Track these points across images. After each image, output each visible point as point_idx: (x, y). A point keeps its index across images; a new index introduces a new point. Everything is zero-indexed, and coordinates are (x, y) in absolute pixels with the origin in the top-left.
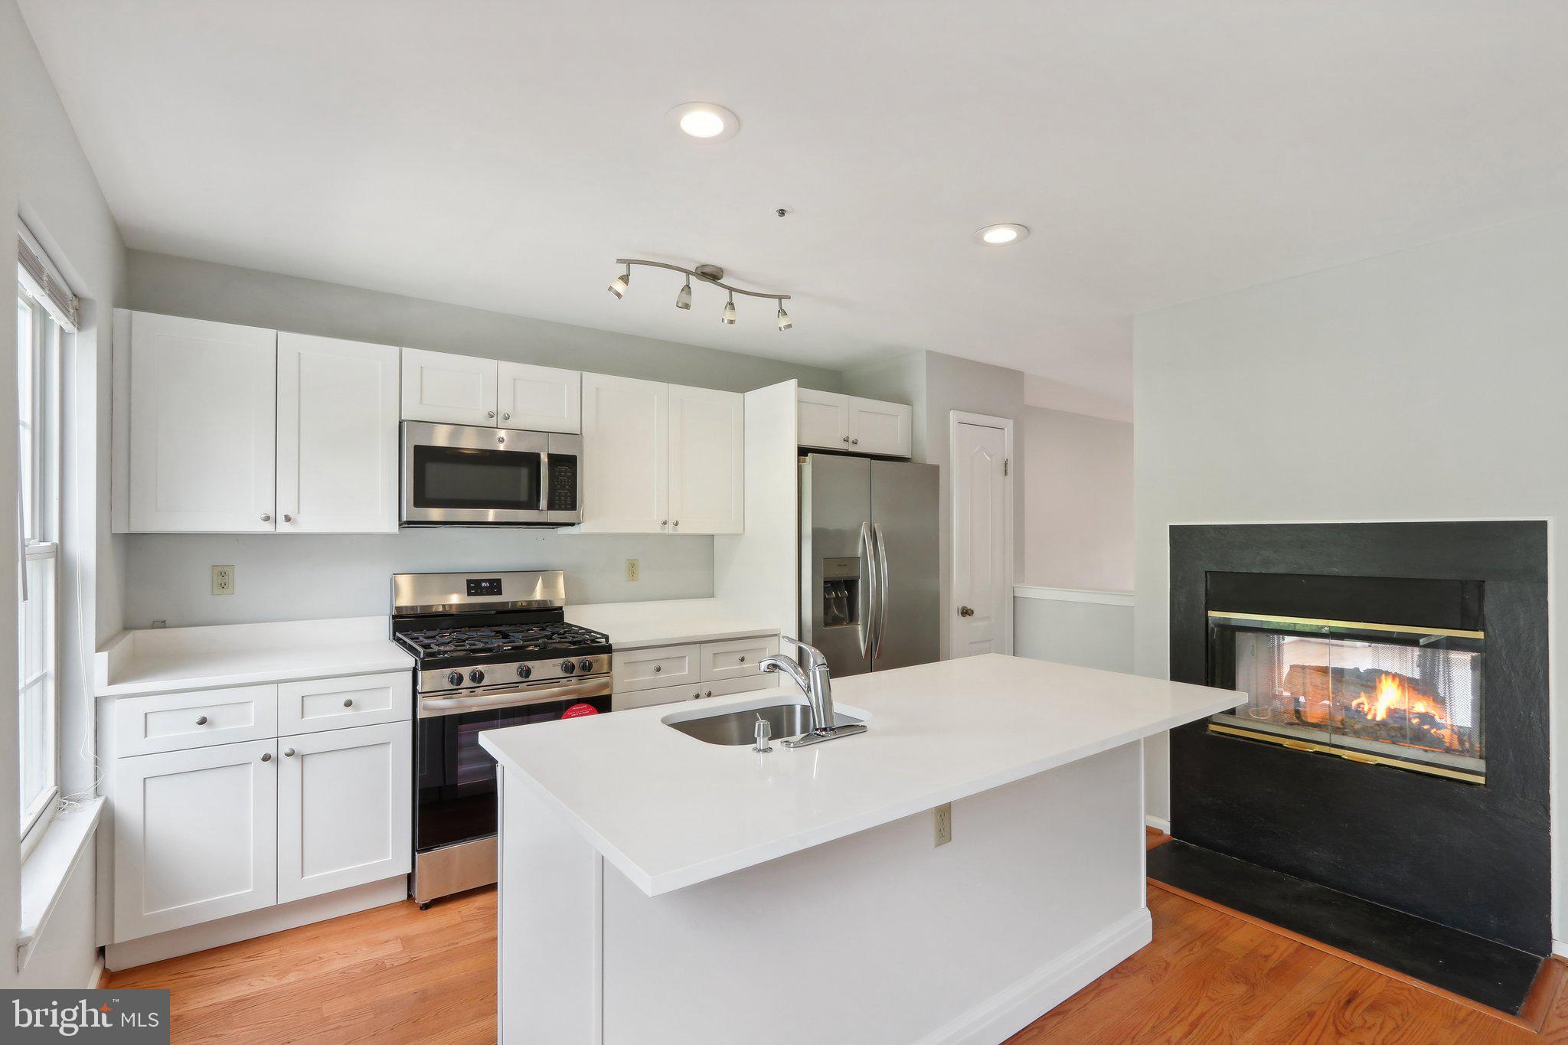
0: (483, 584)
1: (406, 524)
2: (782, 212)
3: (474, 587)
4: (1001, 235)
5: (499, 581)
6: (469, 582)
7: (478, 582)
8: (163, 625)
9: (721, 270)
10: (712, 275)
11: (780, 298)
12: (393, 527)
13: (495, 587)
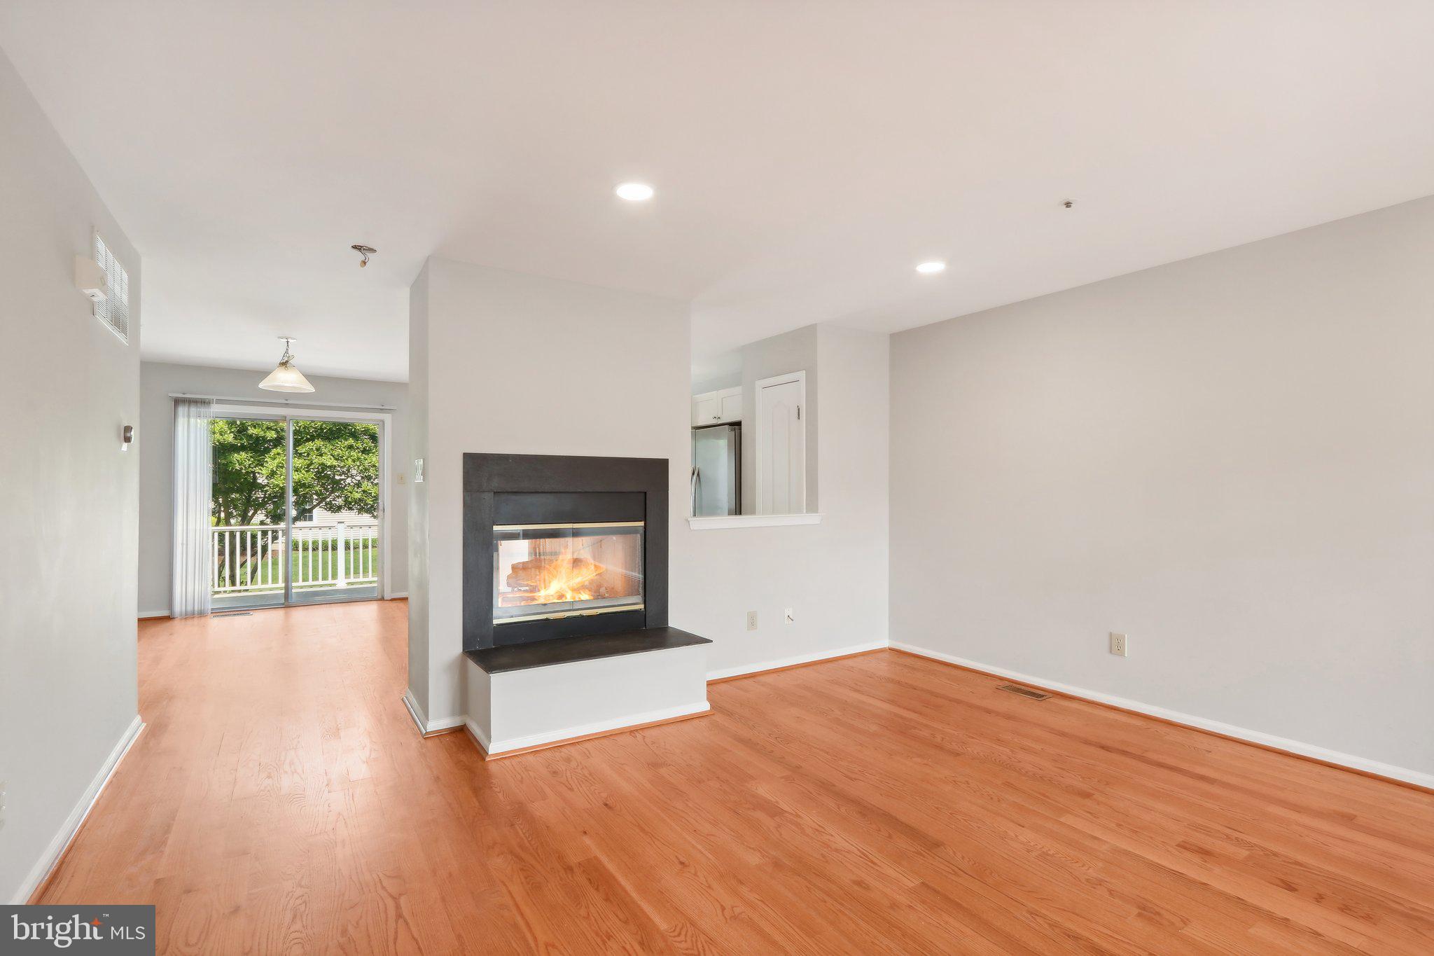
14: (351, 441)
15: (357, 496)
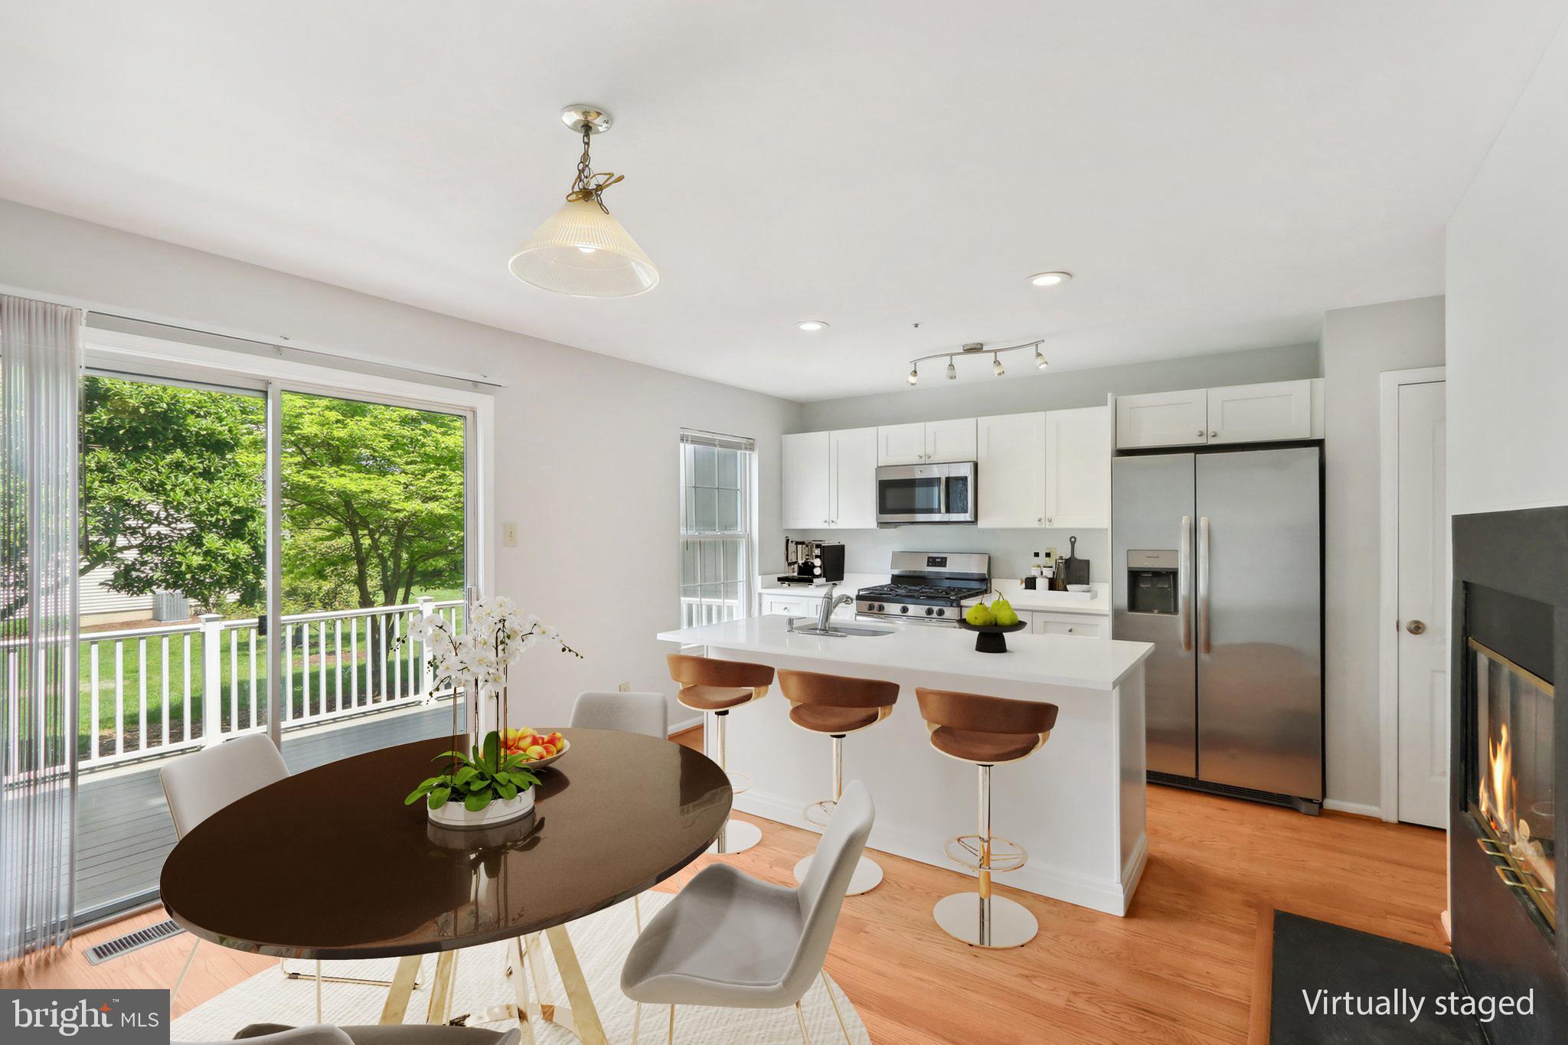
0: (937, 560)
1: (882, 524)
2: (916, 326)
3: (932, 562)
5: (946, 558)
6: (929, 558)
7: (934, 559)
9: (982, 345)
10: (975, 349)
11: (1036, 344)
12: (874, 525)
13: (942, 562)
14: (179, 454)
15: (197, 560)
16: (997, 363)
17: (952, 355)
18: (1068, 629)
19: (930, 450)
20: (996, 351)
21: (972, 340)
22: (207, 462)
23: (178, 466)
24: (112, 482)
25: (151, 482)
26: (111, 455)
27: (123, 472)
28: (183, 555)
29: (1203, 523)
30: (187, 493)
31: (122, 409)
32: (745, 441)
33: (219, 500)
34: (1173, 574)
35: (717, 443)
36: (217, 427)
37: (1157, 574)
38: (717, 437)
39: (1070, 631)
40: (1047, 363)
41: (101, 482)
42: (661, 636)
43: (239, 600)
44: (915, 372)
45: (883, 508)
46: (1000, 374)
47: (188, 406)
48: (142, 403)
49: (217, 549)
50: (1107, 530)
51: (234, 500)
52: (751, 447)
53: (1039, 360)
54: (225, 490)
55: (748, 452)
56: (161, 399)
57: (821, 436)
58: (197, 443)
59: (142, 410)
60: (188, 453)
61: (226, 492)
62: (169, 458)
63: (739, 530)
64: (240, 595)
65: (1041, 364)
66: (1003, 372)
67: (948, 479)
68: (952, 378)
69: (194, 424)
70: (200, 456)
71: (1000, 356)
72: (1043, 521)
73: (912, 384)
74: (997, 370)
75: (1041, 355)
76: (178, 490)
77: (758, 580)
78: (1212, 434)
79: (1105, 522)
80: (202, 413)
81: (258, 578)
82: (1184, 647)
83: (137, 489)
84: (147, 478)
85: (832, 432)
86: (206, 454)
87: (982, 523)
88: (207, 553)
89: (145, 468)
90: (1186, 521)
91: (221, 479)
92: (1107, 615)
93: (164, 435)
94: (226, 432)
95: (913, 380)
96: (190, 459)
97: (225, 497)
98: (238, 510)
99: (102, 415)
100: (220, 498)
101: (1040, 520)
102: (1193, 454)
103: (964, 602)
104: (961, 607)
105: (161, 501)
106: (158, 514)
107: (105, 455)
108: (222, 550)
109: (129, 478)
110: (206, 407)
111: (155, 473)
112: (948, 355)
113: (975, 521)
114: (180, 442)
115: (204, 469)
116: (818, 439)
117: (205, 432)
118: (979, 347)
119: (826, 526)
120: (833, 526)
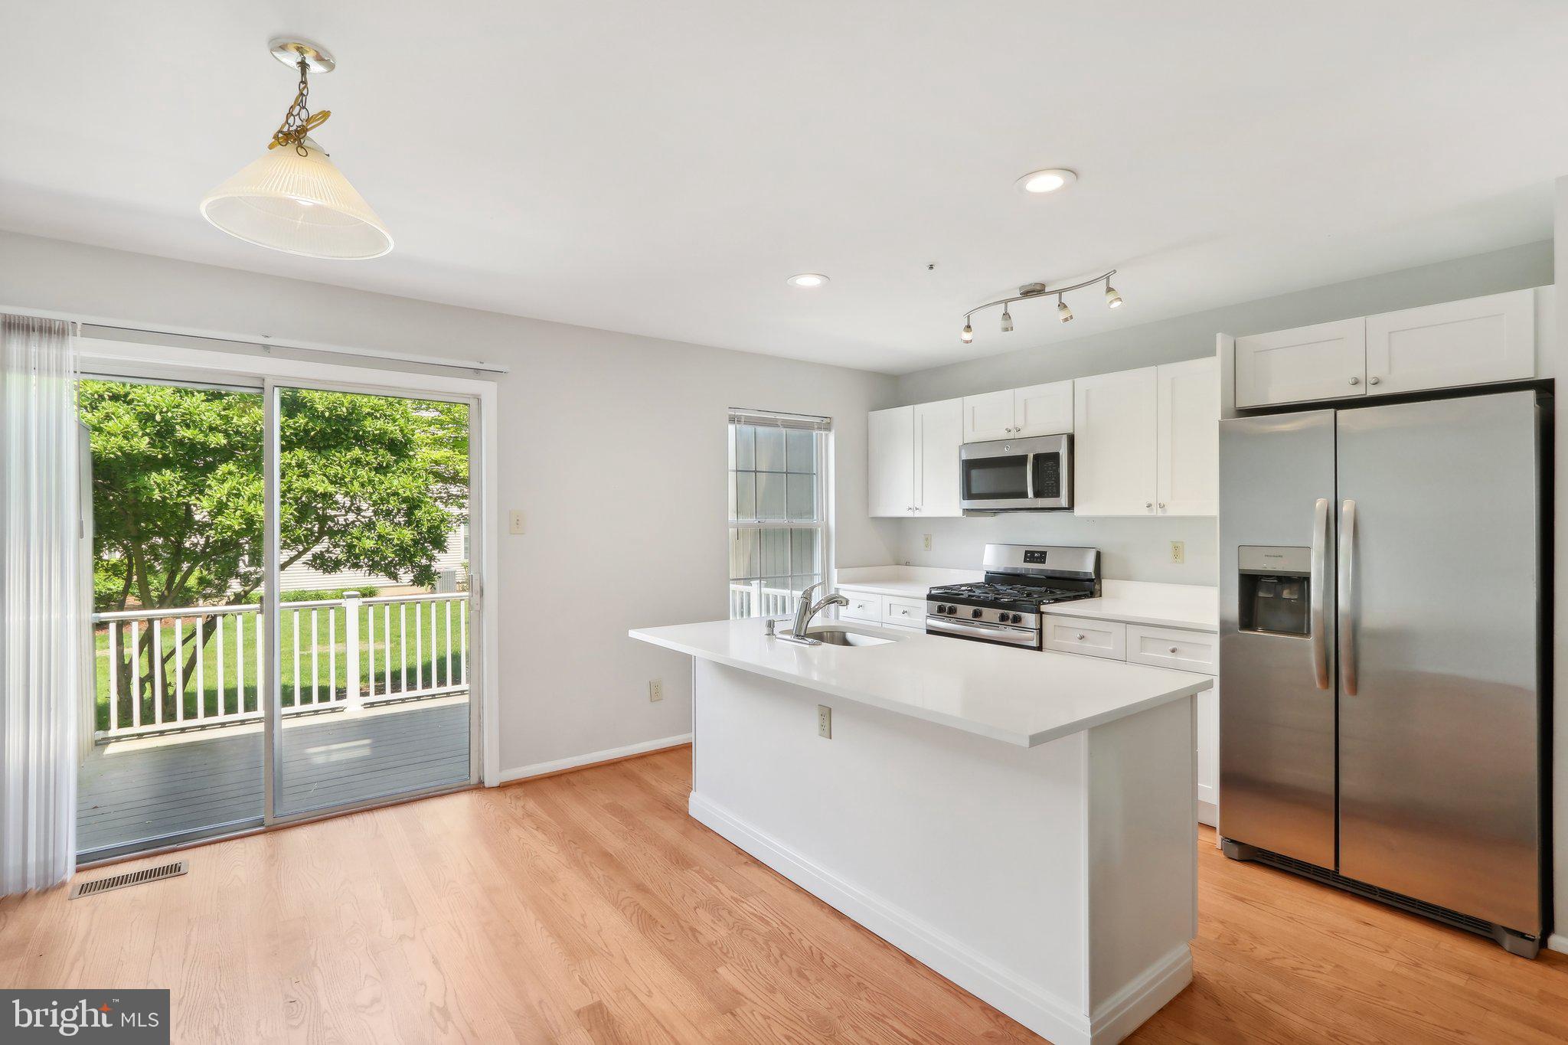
0: (1036, 555)
1: (967, 512)
2: (931, 267)
3: (1030, 556)
4: (1047, 183)
5: (1045, 553)
6: (1027, 552)
7: (1033, 553)
8: (907, 564)
9: (1042, 285)
10: (1033, 291)
11: (1107, 276)
12: (959, 513)
13: (1043, 557)
16: (1063, 306)
17: (1006, 302)
18: (1171, 648)
19: (1020, 424)
20: (1060, 292)
21: (1030, 279)
22: (380, 458)
23: (357, 462)
24: (306, 476)
25: (336, 476)
26: (307, 454)
27: (315, 468)
28: (359, 539)
29: (1346, 508)
30: (363, 485)
31: (315, 415)
32: (818, 420)
33: (389, 491)
34: (1301, 581)
35: (779, 423)
36: (390, 427)
37: (1285, 580)
38: (779, 417)
39: (1173, 651)
40: (1120, 299)
41: (298, 476)
42: (634, 634)
43: (412, 580)
44: (969, 327)
45: (968, 494)
46: (1066, 320)
47: (368, 410)
48: (328, 408)
49: (387, 534)
50: (1215, 517)
51: (401, 491)
52: (828, 427)
53: (1111, 296)
54: (395, 482)
55: (824, 433)
56: (342, 404)
57: (907, 410)
58: (373, 441)
59: (327, 414)
60: (363, 448)
61: (395, 484)
62: (349, 455)
63: (815, 518)
64: (414, 576)
65: (1111, 302)
66: (1071, 317)
67: (1037, 457)
68: (1006, 330)
69: (371, 426)
70: (376, 452)
71: (1066, 297)
72: (1154, 507)
73: (967, 342)
74: (1063, 315)
75: (1113, 290)
76: (355, 482)
77: (835, 573)
78: (1373, 381)
79: (1214, 510)
80: (378, 416)
81: (430, 561)
82: (1318, 685)
83: (324, 482)
84: (331, 472)
85: (916, 406)
86: (381, 452)
87: (1079, 510)
88: (380, 537)
89: (331, 464)
90: (1321, 504)
91: (394, 473)
92: (1215, 633)
93: (346, 435)
94: (398, 431)
95: (967, 336)
96: (367, 456)
97: (394, 488)
98: (405, 500)
99: (301, 420)
100: (390, 488)
101: (1149, 506)
102: (1333, 410)
103: (1043, 608)
104: (1041, 613)
105: (342, 492)
106: (344, 503)
107: (302, 454)
108: (390, 535)
109: (319, 472)
110: (382, 410)
111: (339, 468)
112: (1001, 302)
113: (1071, 507)
114: (361, 440)
115: (379, 464)
116: (903, 414)
117: (378, 432)
118: (1038, 288)
119: (910, 514)
120: (917, 514)
